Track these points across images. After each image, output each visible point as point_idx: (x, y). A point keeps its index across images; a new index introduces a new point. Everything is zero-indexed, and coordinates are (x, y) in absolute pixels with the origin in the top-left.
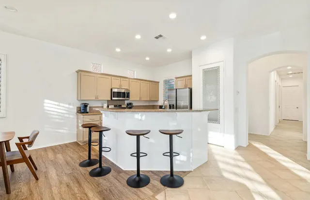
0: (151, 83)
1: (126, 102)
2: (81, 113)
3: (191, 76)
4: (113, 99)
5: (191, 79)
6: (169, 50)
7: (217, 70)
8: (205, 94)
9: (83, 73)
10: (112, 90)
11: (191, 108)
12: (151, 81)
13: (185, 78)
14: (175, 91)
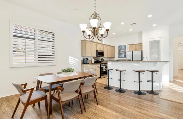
0: (112, 47)
2: (84, 63)
3: (142, 44)
4: (98, 56)
5: (142, 45)
7: (159, 41)
8: (151, 53)
9: (86, 42)
10: (97, 51)
11: (142, 59)
12: (112, 46)
13: (135, 45)
14: (132, 52)
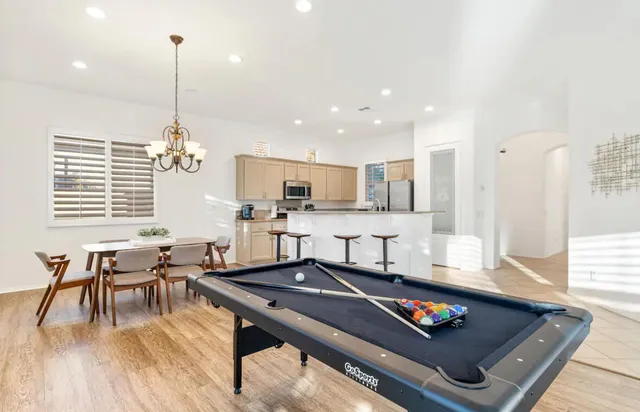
0: (343, 170)
1: (304, 203)
2: (243, 219)
3: (413, 160)
4: (288, 197)
5: (413, 166)
6: (378, 122)
7: (451, 153)
9: (247, 160)
10: (285, 183)
11: (412, 209)
12: (345, 167)
14: (386, 184)
